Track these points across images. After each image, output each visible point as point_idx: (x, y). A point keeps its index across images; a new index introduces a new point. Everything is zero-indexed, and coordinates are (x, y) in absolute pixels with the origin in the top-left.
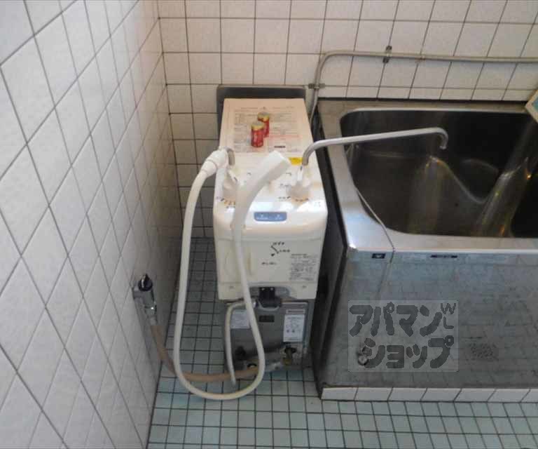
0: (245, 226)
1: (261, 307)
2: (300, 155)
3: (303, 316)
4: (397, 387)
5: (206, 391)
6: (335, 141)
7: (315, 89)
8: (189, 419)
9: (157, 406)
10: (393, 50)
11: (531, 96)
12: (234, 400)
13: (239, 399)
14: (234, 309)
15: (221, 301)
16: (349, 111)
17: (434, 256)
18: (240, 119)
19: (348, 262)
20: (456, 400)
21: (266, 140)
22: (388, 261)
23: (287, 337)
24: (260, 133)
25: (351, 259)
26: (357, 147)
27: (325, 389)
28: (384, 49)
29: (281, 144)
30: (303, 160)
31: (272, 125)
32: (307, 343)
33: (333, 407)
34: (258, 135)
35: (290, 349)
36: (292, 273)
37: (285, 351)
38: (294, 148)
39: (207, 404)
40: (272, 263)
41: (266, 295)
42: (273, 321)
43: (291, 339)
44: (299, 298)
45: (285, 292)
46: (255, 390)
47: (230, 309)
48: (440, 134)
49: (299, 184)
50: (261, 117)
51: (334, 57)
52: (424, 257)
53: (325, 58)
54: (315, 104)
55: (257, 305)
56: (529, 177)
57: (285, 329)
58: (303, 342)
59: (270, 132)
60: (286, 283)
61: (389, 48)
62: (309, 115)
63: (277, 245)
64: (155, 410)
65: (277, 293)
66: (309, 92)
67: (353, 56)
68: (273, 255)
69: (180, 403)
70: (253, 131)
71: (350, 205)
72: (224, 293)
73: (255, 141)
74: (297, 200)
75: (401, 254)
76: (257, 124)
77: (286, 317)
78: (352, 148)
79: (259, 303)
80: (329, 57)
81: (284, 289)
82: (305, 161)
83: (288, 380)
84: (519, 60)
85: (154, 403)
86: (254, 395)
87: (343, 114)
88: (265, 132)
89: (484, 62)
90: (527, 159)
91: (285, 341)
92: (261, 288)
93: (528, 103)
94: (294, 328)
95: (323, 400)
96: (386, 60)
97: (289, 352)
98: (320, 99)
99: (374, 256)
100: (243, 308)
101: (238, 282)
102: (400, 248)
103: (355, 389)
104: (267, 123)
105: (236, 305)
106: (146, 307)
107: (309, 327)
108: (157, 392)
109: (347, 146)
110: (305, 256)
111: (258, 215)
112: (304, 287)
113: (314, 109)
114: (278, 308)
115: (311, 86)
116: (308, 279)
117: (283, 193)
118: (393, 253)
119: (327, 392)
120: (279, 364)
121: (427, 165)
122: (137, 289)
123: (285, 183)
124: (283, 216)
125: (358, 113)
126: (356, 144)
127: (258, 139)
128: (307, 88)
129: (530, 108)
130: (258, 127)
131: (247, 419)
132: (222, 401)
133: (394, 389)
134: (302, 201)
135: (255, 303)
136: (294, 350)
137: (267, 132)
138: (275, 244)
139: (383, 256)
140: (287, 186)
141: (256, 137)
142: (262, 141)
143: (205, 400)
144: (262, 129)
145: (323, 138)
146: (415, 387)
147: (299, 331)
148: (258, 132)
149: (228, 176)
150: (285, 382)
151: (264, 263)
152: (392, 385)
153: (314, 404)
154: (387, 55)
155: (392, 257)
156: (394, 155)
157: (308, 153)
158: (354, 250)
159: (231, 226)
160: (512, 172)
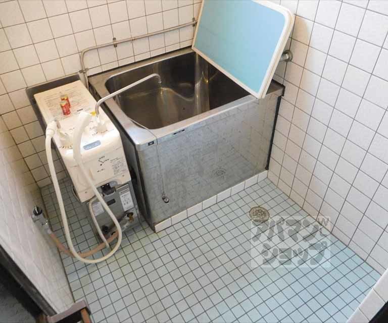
0: (81, 156)
1: (106, 196)
2: (94, 110)
3: (129, 192)
4: (189, 208)
5: (94, 259)
6: (107, 97)
7: (84, 73)
8: (92, 278)
9: (70, 282)
10: (117, 39)
11: (192, 42)
12: (112, 256)
13: (114, 254)
14: (92, 204)
15: (83, 203)
16: (108, 78)
17: (175, 134)
18: (50, 103)
19: (139, 153)
20: (218, 201)
21: (71, 109)
22: (156, 144)
23: (126, 207)
24: (66, 106)
25: (140, 150)
26: (120, 96)
27: (156, 226)
28: (112, 40)
29: (80, 109)
30: (96, 112)
31: (70, 100)
32: (137, 206)
33: (164, 233)
34: (65, 108)
35: (130, 214)
36: (115, 171)
37: (128, 216)
38: (87, 108)
39: (98, 266)
40: (102, 170)
41: (106, 189)
42: (115, 202)
43: (128, 208)
44: (123, 183)
45: (115, 183)
46: (121, 245)
47: (90, 204)
48: (155, 76)
49: (99, 124)
50: (63, 98)
51: (87, 53)
52: (171, 136)
53: (82, 54)
54: (87, 81)
55: (104, 196)
56: (207, 81)
57: (123, 203)
58: (135, 207)
59: (71, 104)
60: (114, 177)
61: (114, 39)
62: (87, 87)
63: (102, 159)
64: (71, 284)
65: (111, 186)
66: (81, 75)
67: (97, 49)
68: (101, 165)
69: (83, 273)
70: (62, 107)
71: (128, 125)
72: (83, 198)
73: (65, 111)
74: (102, 133)
75: (160, 139)
76: (62, 102)
77: (121, 196)
78: (117, 97)
79: (104, 194)
80: (84, 53)
81: (113, 182)
82: (98, 112)
83: (135, 233)
84: (180, 27)
85: (68, 281)
86: (121, 248)
87: (105, 81)
88: (68, 105)
89: (164, 32)
90: (203, 73)
91: (125, 210)
92: (101, 187)
93: (193, 46)
94: (127, 201)
95: (157, 233)
96: (115, 46)
97: (130, 215)
98: (88, 77)
99: (149, 144)
100: (98, 201)
101: (89, 188)
102: (159, 136)
103: (170, 219)
104: (67, 100)
105: (93, 200)
106: (43, 225)
107: (134, 197)
108: (66, 275)
109: (114, 98)
110: (117, 159)
111: (85, 147)
112: (123, 176)
113: (88, 84)
114: (114, 192)
115: (81, 71)
116: (123, 171)
117: (93, 132)
118: (157, 139)
119: (158, 227)
120: (127, 224)
121: (161, 93)
122: (34, 216)
123: (92, 127)
124: (98, 143)
125: (112, 78)
126: (118, 95)
127: (66, 111)
128: (79, 73)
129: (194, 49)
130: (64, 103)
131: (123, 261)
132: (106, 260)
133: (188, 209)
134: (104, 132)
135: (102, 195)
136: (132, 214)
137: (70, 105)
138: (100, 159)
139: (153, 142)
140: (94, 128)
141: (65, 109)
142: (69, 111)
143: (96, 264)
144: (67, 104)
145: (101, 98)
146: (196, 204)
147: (130, 201)
148: (65, 106)
149: (61, 134)
150: (135, 234)
151: (98, 171)
152: (185, 208)
153: (154, 237)
154: (115, 43)
155: (157, 141)
156: (143, 94)
157: (97, 108)
158: (139, 145)
159: (74, 158)
160: (200, 82)
